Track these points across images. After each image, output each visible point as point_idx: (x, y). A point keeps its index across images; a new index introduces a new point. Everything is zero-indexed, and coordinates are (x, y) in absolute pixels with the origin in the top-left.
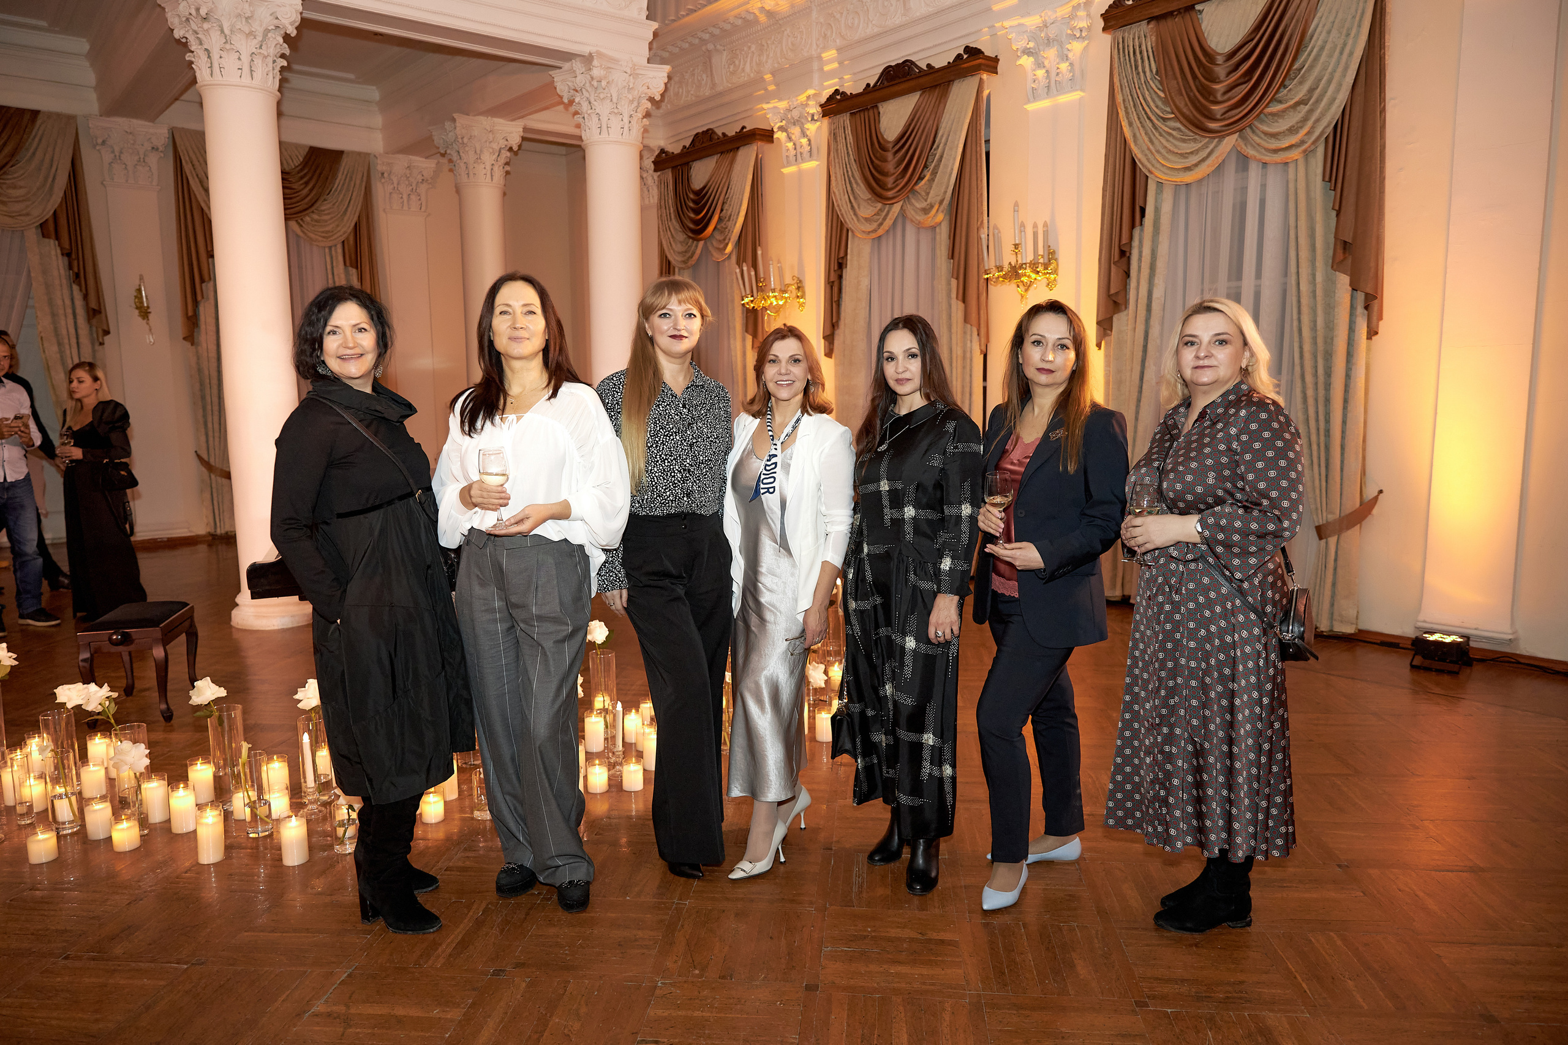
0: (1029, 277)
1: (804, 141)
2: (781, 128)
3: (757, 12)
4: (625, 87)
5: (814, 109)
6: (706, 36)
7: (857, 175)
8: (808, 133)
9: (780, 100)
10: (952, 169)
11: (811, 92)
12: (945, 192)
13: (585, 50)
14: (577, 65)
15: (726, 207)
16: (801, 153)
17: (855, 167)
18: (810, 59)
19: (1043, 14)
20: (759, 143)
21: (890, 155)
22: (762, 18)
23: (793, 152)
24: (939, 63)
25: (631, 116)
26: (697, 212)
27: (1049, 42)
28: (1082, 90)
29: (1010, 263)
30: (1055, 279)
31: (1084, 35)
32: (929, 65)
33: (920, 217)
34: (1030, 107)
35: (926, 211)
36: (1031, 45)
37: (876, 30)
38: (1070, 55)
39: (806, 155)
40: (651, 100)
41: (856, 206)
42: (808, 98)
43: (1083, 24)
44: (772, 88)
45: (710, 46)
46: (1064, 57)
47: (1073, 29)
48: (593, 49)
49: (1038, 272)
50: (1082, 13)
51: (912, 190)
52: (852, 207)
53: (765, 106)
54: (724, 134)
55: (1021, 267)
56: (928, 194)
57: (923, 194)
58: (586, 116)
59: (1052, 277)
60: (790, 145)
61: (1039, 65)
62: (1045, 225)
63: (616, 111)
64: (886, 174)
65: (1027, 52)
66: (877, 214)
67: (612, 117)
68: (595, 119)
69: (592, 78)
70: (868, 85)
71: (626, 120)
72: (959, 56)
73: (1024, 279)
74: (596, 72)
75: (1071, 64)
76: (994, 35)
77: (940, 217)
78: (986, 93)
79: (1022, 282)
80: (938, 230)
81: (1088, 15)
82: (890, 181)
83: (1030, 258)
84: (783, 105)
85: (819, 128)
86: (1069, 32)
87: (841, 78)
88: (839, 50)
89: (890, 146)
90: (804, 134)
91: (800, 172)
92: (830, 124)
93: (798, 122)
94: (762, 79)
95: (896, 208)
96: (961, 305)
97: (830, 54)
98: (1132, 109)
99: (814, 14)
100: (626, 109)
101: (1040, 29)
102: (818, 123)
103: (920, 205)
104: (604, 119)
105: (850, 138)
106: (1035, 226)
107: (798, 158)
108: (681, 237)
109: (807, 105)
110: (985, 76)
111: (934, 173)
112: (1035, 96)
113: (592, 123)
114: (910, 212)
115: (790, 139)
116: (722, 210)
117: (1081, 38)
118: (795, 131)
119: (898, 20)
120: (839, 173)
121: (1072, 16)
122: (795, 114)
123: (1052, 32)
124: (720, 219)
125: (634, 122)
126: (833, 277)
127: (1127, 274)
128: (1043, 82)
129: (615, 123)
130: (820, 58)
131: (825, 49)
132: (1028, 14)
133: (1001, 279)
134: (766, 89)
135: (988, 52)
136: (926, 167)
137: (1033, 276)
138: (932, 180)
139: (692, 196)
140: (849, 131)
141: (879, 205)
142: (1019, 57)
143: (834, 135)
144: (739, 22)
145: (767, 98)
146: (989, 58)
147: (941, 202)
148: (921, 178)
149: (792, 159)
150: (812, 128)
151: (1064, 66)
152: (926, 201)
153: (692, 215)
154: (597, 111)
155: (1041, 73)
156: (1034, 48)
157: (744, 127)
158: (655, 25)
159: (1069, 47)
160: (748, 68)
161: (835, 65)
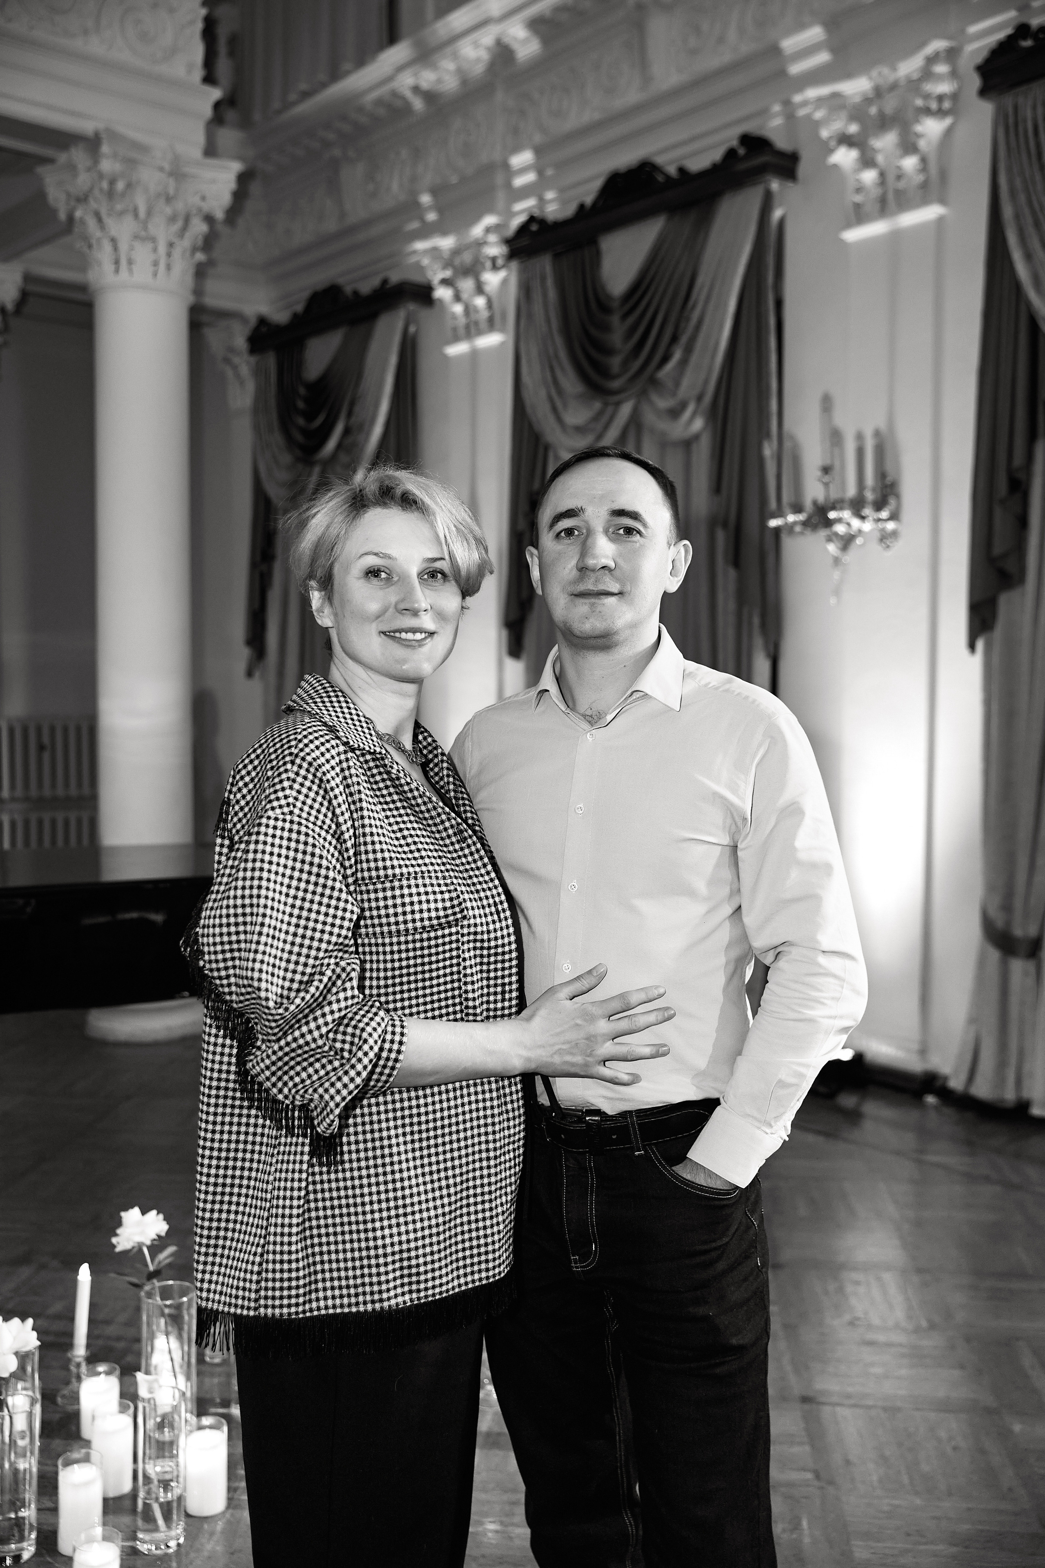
0: (849, 524)
1: (480, 302)
2: (445, 282)
3: (409, 94)
4: (159, 195)
5: (495, 249)
6: (331, 136)
7: (563, 354)
8: (488, 289)
9: (444, 233)
10: (717, 344)
11: (490, 220)
12: (706, 382)
13: (88, 127)
14: (78, 156)
15: (357, 409)
16: (476, 323)
17: (559, 341)
18: (489, 169)
19: (874, 73)
20: (412, 306)
21: (615, 320)
22: (418, 104)
23: (462, 321)
24: (697, 165)
25: (171, 245)
26: (310, 417)
27: (883, 123)
28: (942, 201)
29: (815, 503)
30: (894, 534)
31: (947, 105)
32: (682, 170)
33: (663, 425)
34: (853, 235)
35: (675, 413)
36: (853, 129)
37: (597, 116)
38: (922, 144)
39: (483, 325)
40: (209, 219)
41: (559, 404)
42: (488, 230)
43: (944, 88)
44: (431, 217)
45: (337, 152)
46: (908, 146)
47: (927, 96)
48: (101, 126)
49: (863, 518)
50: (941, 68)
51: (653, 381)
52: (554, 409)
53: (420, 245)
54: (356, 293)
55: (833, 508)
56: (677, 384)
57: (670, 384)
58: (94, 242)
59: (891, 526)
60: (458, 309)
61: (867, 161)
62: (877, 434)
63: (143, 233)
64: (609, 352)
65: (846, 140)
66: (596, 418)
67: (137, 245)
68: (107, 247)
69: (101, 176)
70: (582, 207)
71: (162, 249)
72: (731, 154)
73: (840, 529)
74: (107, 165)
75: (924, 160)
76: (790, 115)
77: (698, 424)
78: (777, 214)
79: (836, 534)
80: (694, 447)
81: (954, 74)
82: (615, 362)
83: (851, 491)
84: (446, 243)
85: (505, 282)
86: (919, 102)
87: (541, 199)
88: (539, 151)
89: (615, 304)
90: (480, 289)
91: (475, 354)
92: (522, 272)
93: (473, 270)
94: (417, 204)
95: (626, 410)
96: (732, 573)
97: (523, 158)
98: (1031, 230)
99: (500, 96)
100: (161, 231)
101: (867, 101)
102: (502, 274)
103: (663, 403)
104: (123, 247)
105: (552, 294)
106: (860, 437)
107: (471, 330)
108: (286, 458)
109: (485, 243)
110: (775, 185)
111: (689, 350)
112: (859, 216)
113: (104, 255)
114: (649, 417)
115: (457, 298)
116: (350, 414)
117: (940, 113)
118: (467, 285)
119: (632, 96)
120: (534, 351)
121: (927, 74)
122: (467, 257)
123: (890, 105)
124: (347, 431)
125: (177, 253)
126: (522, 525)
127: (1023, 522)
128: (876, 192)
129: (143, 254)
130: (506, 166)
131: (517, 149)
132: (848, 75)
133: (798, 529)
134: (422, 220)
135: (781, 143)
136: (674, 339)
137: (856, 523)
138: (684, 362)
139: (302, 391)
140: (550, 282)
141: (597, 405)
142: (831, 151)
143: (526, 291)
144: (381, 112)
145: (426, 231)
146: (781, 154)
147: (699, 398)
148: (665, 359)
149: (462, 331)
150: (493, 279)
151: (910, 163)
152: (674, 394)
153: (301, 421)
154: (113, 232)
155: (869, 176)
156: (859, 134)
157: (385, 282)
158: (216, 94)
159: (919, 128)
160: (395, 186)
161: (530, 177)
